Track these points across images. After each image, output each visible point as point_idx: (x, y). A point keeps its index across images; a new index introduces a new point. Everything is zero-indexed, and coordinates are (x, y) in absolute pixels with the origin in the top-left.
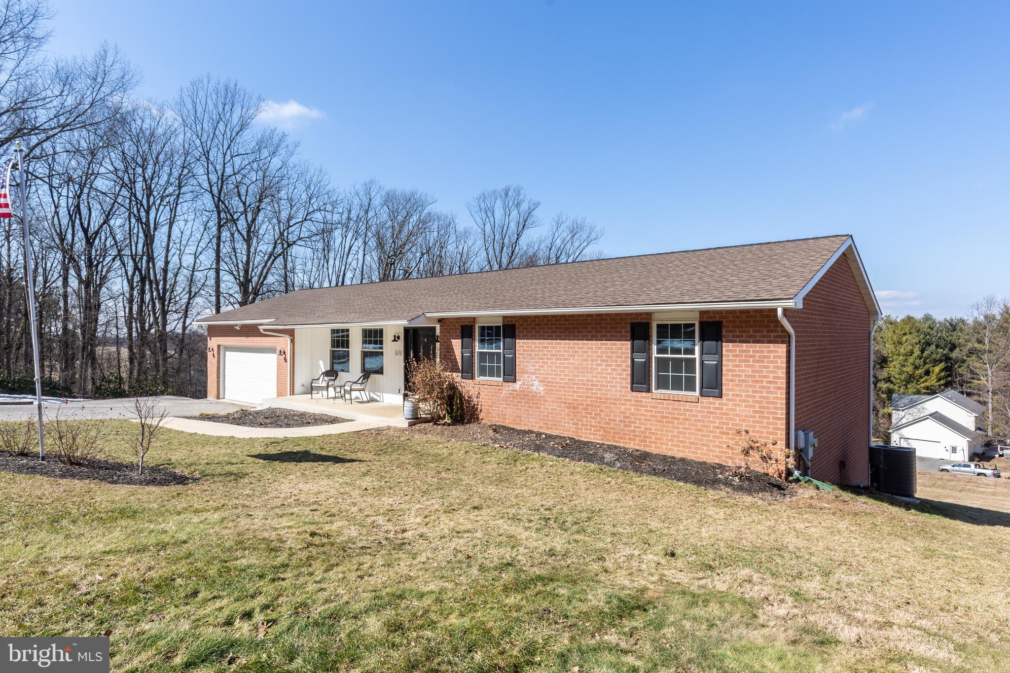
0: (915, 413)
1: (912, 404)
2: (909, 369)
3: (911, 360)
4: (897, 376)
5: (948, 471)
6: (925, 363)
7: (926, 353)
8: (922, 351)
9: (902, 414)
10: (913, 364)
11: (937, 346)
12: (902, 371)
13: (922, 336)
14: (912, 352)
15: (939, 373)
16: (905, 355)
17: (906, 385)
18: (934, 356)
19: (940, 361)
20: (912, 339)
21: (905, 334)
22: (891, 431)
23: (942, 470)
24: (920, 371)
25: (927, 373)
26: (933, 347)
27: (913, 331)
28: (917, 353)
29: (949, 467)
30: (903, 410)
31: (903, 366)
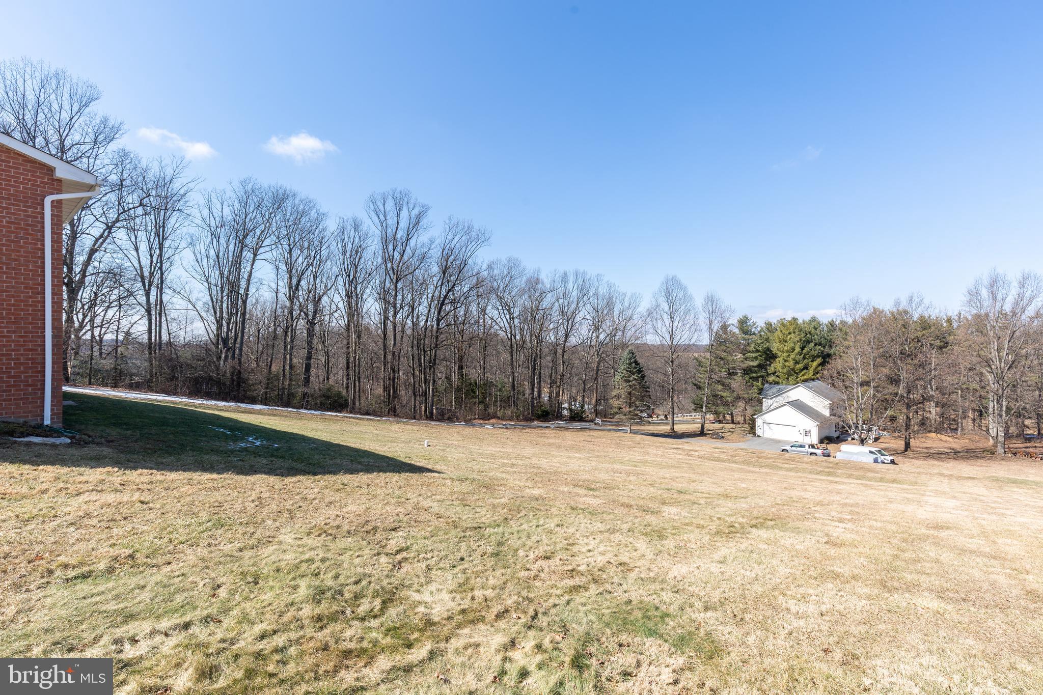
0: (780, 400)
1: (779, 393)
2: (791, 364)
3: (792, 356)
4: (781, 370)
5: (787, 451)
6: (804, 358)
7: (805, 351)
8: (802, 349)
9: (770, 402)
10: (794, 360)
11: (816, 345)
12: (785, 366)
13: (803, 335)
14: (794, 349)
15: (816, 368)
16: (787, 351)
17: (788, 379)
18: (813, 352)
19: (818, 356)
20: (794, 337)
21: (790, 333)
22: (756, 417)
23: (783, 450)
24: (800, 366)
25: (806, 368)
26: (812, 344)
27: (797, 330)
28: (798, 349)
29: (788, 448)
30: (771, 399)
31: (786, 361)
